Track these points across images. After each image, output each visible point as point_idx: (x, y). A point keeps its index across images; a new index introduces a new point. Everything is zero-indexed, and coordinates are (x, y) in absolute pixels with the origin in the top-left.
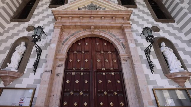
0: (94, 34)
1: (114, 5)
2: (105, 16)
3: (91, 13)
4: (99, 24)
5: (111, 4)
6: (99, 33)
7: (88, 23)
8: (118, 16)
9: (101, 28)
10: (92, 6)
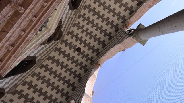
0: (9, 5)
1: (26, 53)
2: (23, 36)
3: (40, 21)
4: (19, 24)
5: (31, 50)
6: (3, 14)
7: (33, 8)
8: (10, 54)
9: (8, 21)
10: (44, 27)
